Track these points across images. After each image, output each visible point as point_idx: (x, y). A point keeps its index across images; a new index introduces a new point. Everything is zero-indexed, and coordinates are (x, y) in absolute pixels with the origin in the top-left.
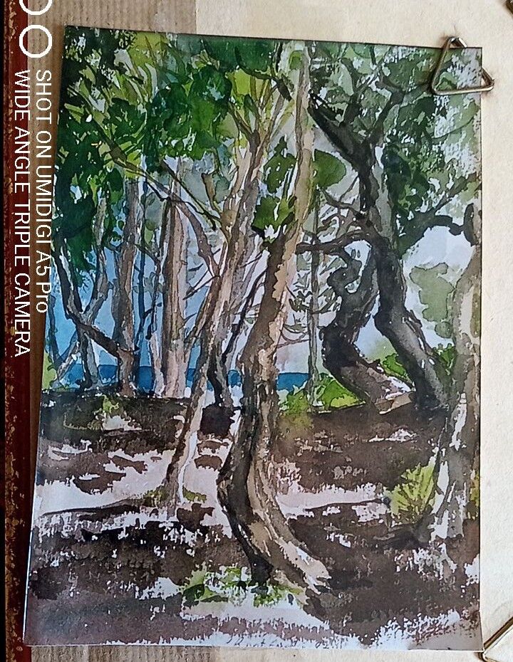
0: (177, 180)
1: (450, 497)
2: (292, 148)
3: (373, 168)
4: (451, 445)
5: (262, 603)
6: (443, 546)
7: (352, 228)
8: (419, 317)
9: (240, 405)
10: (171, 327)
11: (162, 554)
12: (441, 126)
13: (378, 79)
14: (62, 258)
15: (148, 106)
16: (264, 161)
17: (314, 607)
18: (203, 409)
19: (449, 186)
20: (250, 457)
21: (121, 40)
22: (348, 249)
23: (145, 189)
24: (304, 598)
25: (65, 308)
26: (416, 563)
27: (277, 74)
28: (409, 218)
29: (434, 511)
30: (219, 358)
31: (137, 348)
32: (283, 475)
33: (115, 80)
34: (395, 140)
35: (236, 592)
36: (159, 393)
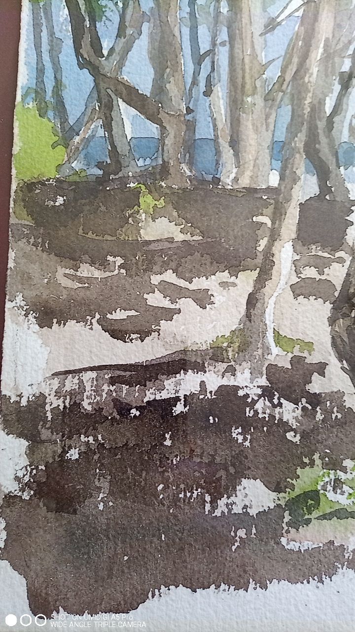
10: (243, 78)
11: (245, 439)
18: (301, 204)
25: (78, 53)
30: (321, 125)
31: (189, 111)
36: (229, 181)
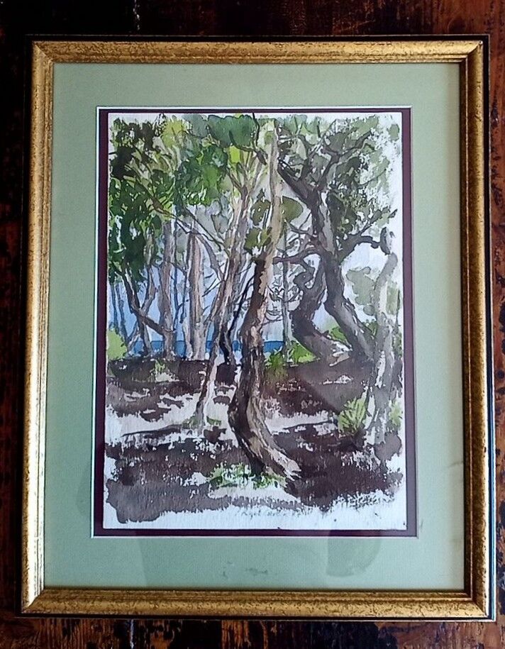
0: (195, 220)
1: (376, 418)
2: (268, 196)
3: (320, 207)
4: (376, 385)
5: (258, 487)
6: (372, 449)
7: (308, 246)
8: (352, 302)
9: (240, 363)
10: (195, 315)
11: (195, 458)
12: (364, 176)
13: (322, 147)
14: (127, 275)
15: (176, 173)
16: (251, 205)
17: (291, 489)
18: (218, 366)
19: (370, 216)
20: (247, 396)
21: (157, 131)
22: (306, 260)
23: (176, 227)
24: (285, 484)
25: (130, 307)
26: (355, 460)
27: (257, 148)
28: (345, 238)
29: (366, 428)
30: (226, 334)
31: (174, 329)
32: (269, 407)
33: (154, 157)
34: (334, 187)
35: (242, 481)
36: (190, 357)
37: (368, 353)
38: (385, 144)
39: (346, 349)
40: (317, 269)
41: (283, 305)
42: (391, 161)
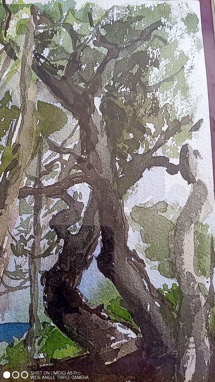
2: (17, 100)
3: (92, 116)
7: (74, 171)
8: (141, 256)
12: (154, 76)
13: (95, 39)
19: (164, 129)
22: (70, 192)
27: (5, 39)
28: (128, 160)
34: (112, 90)
37: (169, 340)
38: (181, 36)
39: (133, 335)
40: (86, 205)
41: (32, 262)
42: (191, 57)
